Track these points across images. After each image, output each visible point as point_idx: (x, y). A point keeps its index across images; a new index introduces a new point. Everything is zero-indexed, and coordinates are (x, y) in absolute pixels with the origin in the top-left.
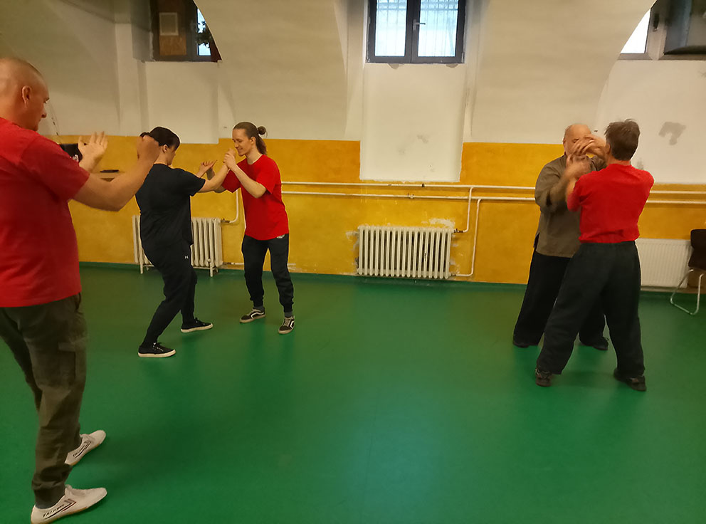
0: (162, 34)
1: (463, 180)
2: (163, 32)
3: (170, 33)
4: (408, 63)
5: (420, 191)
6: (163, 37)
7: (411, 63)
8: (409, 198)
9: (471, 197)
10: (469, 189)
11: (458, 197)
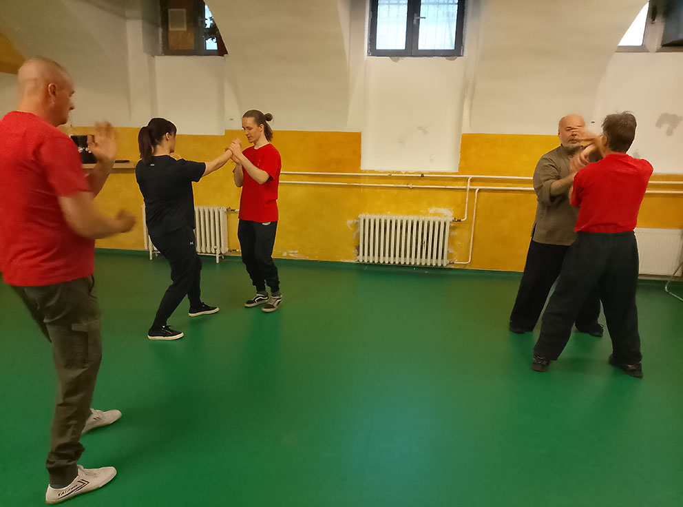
0: (171, 29)
1: (461, 170)
2: (172, 27)
3: (179, 28)
4: (408, 56)
5: (419, 181)
6: (173, 32)
7: (411, 56)
8: (409, 188)
9: (469, 187)
10: (467, 179)
11: (457, 187)
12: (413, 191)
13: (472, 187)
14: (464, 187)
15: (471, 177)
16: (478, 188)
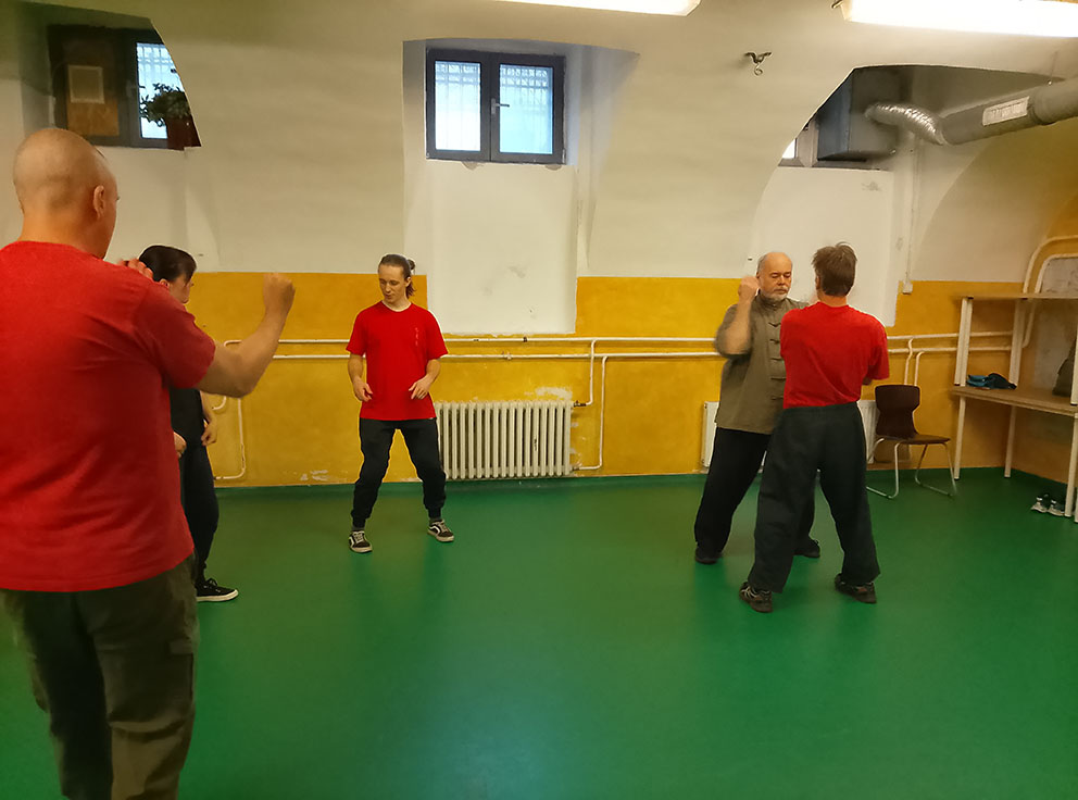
0: (73, 99)
1: (580, 330)
2: (76, 96)
3: (90, 99)
4: (487, 161)
5: (520, 348)
6: (75, 105)
7: (490, 161)
8: (506, 359)
9: (593, 355)
10: (589, 343)
11: (576, 355)
12: (511, 363)
13: (597, 355)
14: (587, 355)
15: (594, 339)
16: (605, 356)
